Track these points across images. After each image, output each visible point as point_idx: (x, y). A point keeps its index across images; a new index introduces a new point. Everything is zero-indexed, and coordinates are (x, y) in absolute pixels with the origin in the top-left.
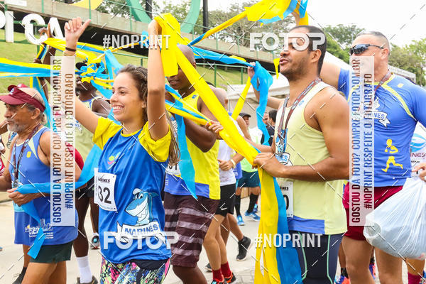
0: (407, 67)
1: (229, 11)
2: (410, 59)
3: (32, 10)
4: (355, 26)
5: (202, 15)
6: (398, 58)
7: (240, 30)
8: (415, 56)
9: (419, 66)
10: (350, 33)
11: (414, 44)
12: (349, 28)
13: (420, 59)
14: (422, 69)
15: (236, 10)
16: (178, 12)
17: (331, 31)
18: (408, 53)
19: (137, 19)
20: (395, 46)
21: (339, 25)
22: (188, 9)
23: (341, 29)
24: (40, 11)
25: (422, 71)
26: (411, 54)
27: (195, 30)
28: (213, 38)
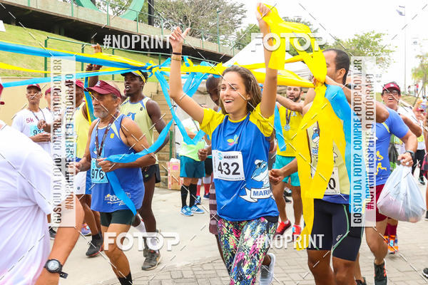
5: (147, 2)
7: (186, 19)
26: (353, 48)
27: (140, 17)
28: (159, 27)
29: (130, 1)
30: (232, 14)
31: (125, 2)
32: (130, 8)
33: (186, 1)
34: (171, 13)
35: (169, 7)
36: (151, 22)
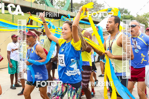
1: (80, 3)
2: (143, 20)
3: (11, 2)
4: (124, 8)
5: (71, 4)
6: (139, 19)
8: (145, 18)
10: (122, 11)
11: (144, 14)
12: (122, 9)
13: (147, 20)
14: (147, 23)
15: (82, 3)
16: (62, 3)
18: (143, 17)
19: (48, 6)
20: (138, 15)
22: (66, 2)
23: (119, 9)
24: (14, 3)
25: (147, 24)
26: (143, 18)
27: (68, 9)
28: (74, 12)
29: (65, 4)
30: (100, 7)
31: (63, 4)
32: (65, 6)
33: (84, 3)
34: (78, 8)
35: (78, 5)
36: (72, 11)
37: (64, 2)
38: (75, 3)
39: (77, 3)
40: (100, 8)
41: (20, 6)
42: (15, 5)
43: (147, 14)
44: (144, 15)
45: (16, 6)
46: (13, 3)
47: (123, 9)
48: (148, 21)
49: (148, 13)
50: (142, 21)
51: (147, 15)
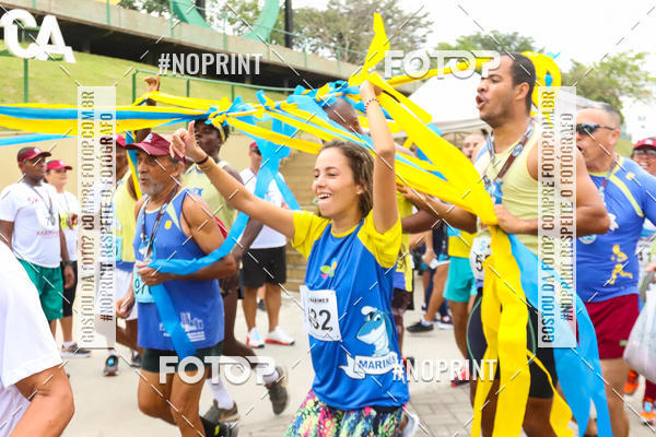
0: (595, 96)
1: (325, 9)
2: (600, 84)
3: (19, 4)
4: (516, 33)
5: (283, 13)
6: (582, 82)
7: (341, 37)
8: (607, 79)
9: (613, 95)
10: (509, 44)
11: (606, 60)
12: (508, 37)
13: (615, 84)
14: (617, 99)
15: (335, 7)
16: (246, 10)
17: (482, 41)
18: (597, 74)
19: (182, 19)
20: (577, 64)
21: (493, 32)
22: (261, 4)
23: (495, 36)
24: (30, 6)
25: (619, 103)
26: (601, 76)
27: (273, 37)
28: (300, 50)
29: (257, 13)
30: (411, 27)
31: (251, 14)
32: (258, 22)
33: (343, 11)
34: (318, 30)
35: (316, 19)
36: (288, 43)
37: (255, 6)
38: (303, 10)
39: (310, 10)
40: (414, 31)
41: (59, 21)
42: (33, 15)
43: (615, 60)
44: (602, 64)
45: (39, 19)
46: (25, 9)
47: (513, 38)
48: (620, 90)
49: (621, 55)
50: (593, 91)
51: (618, 66)
